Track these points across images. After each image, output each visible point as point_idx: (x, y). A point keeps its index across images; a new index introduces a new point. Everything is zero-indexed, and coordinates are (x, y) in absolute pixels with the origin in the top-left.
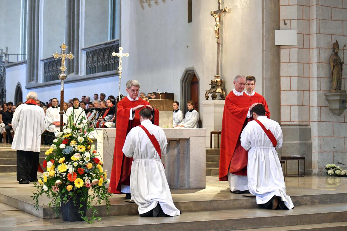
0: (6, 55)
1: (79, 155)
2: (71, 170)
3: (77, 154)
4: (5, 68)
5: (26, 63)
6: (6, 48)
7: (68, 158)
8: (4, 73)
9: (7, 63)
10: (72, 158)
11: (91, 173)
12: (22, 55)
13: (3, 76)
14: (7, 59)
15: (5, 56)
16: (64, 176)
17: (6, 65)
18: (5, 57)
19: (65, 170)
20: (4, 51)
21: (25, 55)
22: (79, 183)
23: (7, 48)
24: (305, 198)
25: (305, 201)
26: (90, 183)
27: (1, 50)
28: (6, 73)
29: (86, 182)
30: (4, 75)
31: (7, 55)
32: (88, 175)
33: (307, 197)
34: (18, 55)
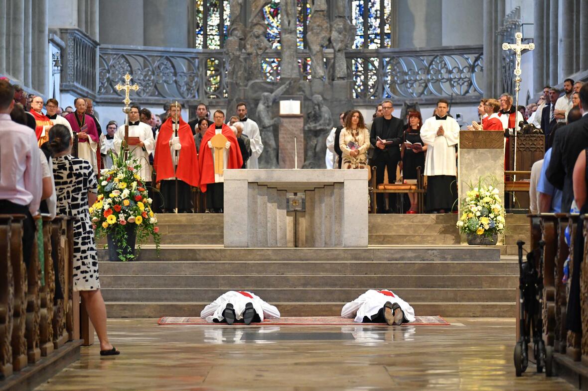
1: (117, 192)
2: (106, 207)
3: (115, 191)
7: (107, 195)
10: (111, 195)
11: (127, 210)
16: (100, 213)
19: (101, 207)
22: (112, 219)
23: (518, 10)
24: (430, 251)
25: (431, 255)
26: (123, 220)
29: (121, 219)
31: (518, 26)
32: (124, 212)
33: (434, 251)
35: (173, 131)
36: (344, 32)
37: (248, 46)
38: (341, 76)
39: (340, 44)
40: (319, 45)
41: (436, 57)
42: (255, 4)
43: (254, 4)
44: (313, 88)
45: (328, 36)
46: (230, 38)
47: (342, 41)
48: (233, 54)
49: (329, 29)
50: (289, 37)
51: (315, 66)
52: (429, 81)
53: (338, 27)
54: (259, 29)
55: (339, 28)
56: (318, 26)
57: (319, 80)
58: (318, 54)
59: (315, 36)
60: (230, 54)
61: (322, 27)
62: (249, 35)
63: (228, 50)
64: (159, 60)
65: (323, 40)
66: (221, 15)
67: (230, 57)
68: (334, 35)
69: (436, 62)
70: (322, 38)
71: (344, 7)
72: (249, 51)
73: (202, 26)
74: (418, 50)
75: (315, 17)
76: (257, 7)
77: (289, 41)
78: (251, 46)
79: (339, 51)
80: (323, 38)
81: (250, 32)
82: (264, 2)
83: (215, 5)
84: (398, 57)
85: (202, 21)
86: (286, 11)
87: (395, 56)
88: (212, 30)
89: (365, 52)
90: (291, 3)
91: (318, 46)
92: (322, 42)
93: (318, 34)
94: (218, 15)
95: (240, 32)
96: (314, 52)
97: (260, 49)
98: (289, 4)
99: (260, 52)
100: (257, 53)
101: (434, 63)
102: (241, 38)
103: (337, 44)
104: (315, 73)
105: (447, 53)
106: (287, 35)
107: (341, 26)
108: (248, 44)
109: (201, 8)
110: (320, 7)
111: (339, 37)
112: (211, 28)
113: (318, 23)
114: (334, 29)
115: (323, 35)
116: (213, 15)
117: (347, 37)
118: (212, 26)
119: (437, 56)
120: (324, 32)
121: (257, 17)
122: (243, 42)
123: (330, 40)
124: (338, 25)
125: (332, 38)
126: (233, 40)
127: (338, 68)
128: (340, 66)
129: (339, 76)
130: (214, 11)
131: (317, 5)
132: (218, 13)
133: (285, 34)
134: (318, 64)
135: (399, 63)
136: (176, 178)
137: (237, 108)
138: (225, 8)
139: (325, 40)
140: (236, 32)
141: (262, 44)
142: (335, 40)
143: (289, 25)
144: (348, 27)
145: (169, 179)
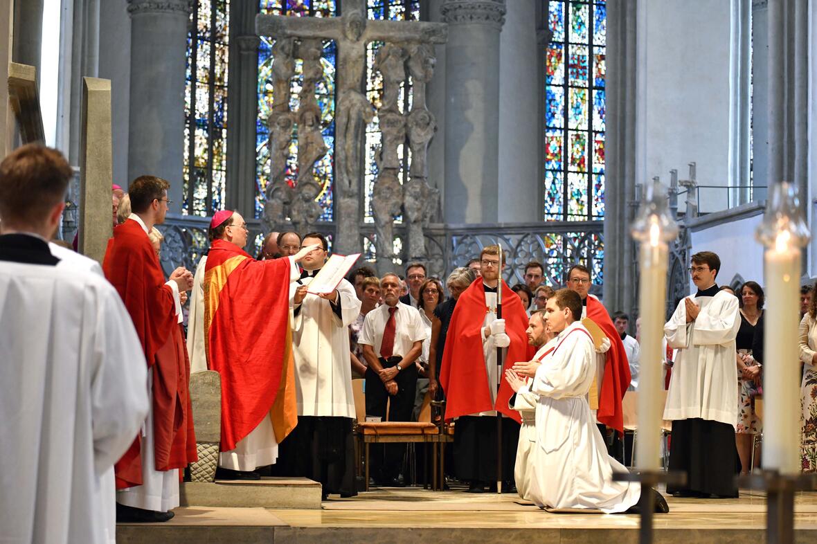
0: (690, 187)
4: (689, 230)
5: (765, 213)
6: (691, 165)
8: (685, 247)
9: (693, 216)
12: (734, 187)
13: (680, 257)
14: (694, 202)
15: (688, 191)
17: (693, 221)
18: (688, 197)
20: (684, 176)
21: (743, 187)
23: (692, 167)
27: (672, 172)
28: (690, 248)
30: (683, 253)
31: (693, 188)
35: (488, 309)
36: (421, 199)
37: (294, 213)
38: (417, 256)
39: (416, 214)
40: (388, 213)
41: (526, 236)
42: (305, 157)
43: (303, 157)
45: (400, 203)
46: (272, 201)
47: (419, 210)
48: (275, 222)
49: (402, 193)
50: (349, 203)
51: (383, 242)
52: (516, 266)
53: (413, 190)
54: (310, 190)
55: (415, 192)
56: (388, 188)
57: (388, 260)
58: (387, 225)
59: (383, 202)
60: (272, 222)
61: (392, 189)
62: (296, 198)
63: (268, 217)
64: (166, 231)
65: (394, 207)
66: (210, 187)
67: (270, 226)
68: (409, 201)
69: (526, 243)
70: (392, 204)
71: (423, 166)
72: (296, 218)
73: (187, 199)
74: (503, 226)
75: (384, 177)
76: (308, 160)
77: (349, 207)
78: (299, 212)
79: (415, 222)
80: (395, 205)
81: (298, 193)
82: (318, 155)
83: (202, 175)
84: (474, 235)
85: (187, 192)
86: (346, 167)
87: (469, 233)
88: (199, 204)
89: (430, 227)
90: (353, 156)
91: (387, 215)
92: (392, 209)
93: (387, 199)
94: (206, 187)
95: (284, 193)
96: (383, 223)
97: (311, 216)
99: (311, 221)
100: (306, 222)
101: (523, 243)
102: (285, 201)
103: (413, 213)
104: (383, 251)
105: (541, 231)
106: (346, 200)
107: (418, 190)
108: (294, 210)
109: (187, 178)
110: (390, 164)
111: (415, 204)
112: (197, 202)
113: (387, 185)
114: (408, 193)
115: (394, 201)
116: (200, 186)
117: (425, 204)
118: (199, 199)
119: (528, 234)
120: (395, 197)
121: (308, 174)
122: (287, 207)
123: (402, 207)
124: (413, 188)
125: (406, 205)
126: (276, 204)
127: (413, 246)
128: (415, 242)
129: (414, 256)
130: (201, 181)
131: (388, 160)
132: (205, 184)
133: (344, 197)
134: (387, 239)
135: (475, 242)
136: (499, 414)
137: (526, 272)
138: (214, 179)
139: (396, 207)
141: (314, 210)
142: (410, 208)
143: (350, 187)
144: (426, 191)
145: (481, 414)
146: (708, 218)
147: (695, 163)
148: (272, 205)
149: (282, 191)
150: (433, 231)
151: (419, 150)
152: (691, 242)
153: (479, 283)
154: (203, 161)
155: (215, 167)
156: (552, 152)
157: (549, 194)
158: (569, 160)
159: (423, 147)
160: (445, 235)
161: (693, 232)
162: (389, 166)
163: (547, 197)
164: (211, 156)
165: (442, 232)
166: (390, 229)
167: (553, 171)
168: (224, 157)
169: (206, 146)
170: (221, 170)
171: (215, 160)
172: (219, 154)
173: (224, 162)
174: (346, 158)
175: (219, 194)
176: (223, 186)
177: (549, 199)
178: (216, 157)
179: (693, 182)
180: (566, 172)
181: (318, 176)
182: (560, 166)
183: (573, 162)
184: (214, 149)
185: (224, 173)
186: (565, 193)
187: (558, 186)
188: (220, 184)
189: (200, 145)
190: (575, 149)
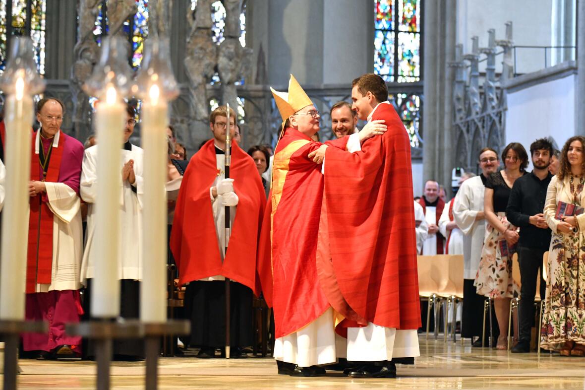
0: (507, 48)
4: (505, 91)
5: (576, 74)
6: (507, 25)
8: (501, 109)
9: (509, 77)
12: (558, 47)
13: (496, 119)
14: (510, 62)
15: (505, 52)
17: (508, 82)
18: (505, 57)
20: (501, 36)
21: (567, 47)
23: (509, 26)
27: (490, 32)
28: (506, 109)
30: (499, 115)
31: (510, 48)
34: (546, 48)
35: (219, 171)
36: (236, 59)
39: (230, 75)
40: (201, 74)
42: (115, 17)
43: (113, 16)
44: (193, 134)
45: (214, 63)
46: (80, 62)
47: (233, 71)
49: (215, 53)
51: (196, 104)
53: (228, 50)
55: (229, 53)
56: (201, 48)
57: (201, 122)
58: (200, 87)
59: (195, 63)
60: (80, 83)
61: (205, 50)
63: (76, 78)
65: (207, 68)
68: (223, 61)
70: (206, 65)
73: (5, 60)
75: (196, 37)
79: (229, 83)
80: (208, 65)
82: (128, 14)
83: (20, 34)
85: (4, 53)
90: (164, 15)
91: (201, 76)
92: (206, 70)
93: (200, 60)
95: (94, 54)
96: (196, 84)
98: (161, 18)
102: (94, 61)
103: (227, 74)
104: (196, 113)
107: (232, 50)
109: (4, 38)
110: (203, 23)
111: (229, 65)
113: (200, 45)
114: (221, 54)
115: (207, 62)
117: (240, 65)
120: (208, 58)
123: (216, 68)
124: (227, 48)
125: (220, 66)
126: (84, 64)
131: (200, 20)
134: (200, 101)
136: (226, 279)
138: (32, 39)
139: (209, 68)
140: (88, 54)
142: (225, 69)
144: (241, 52)
145: (211, 279)
146: (521, 79)
147: (511, 22)
148: (81, 66)
149: (91, 52)
150: (252, 93)
151: (233, 9)
152: (506, 104)
153: (211, 145)
154: (21, 20)
155: (33, 27)
156: (382, 11)
157: (380, 55)
158: (400, 20)
159: (238, 5)
160: (264, 97)
161: (509, 93)
162: (201, 25)
163: (376, 58)
164: (30, 14)
165: (261, 94)
166: (203, 91)
167: (384, 31)
168: (44, 16)
169: (24, 5)
170: (40, 30)
171: (33, 20)
172: (38, 13)
173: (43, 22)
174: (158, 17)
175: (38, 55)
176: (43, 46)
177: (379, 60)
178: (34, 16)
179: (509, 42)
180: (397, 31)
181: (142, 37)
182: (390, 25)
183: (404, 22)
184: (33, 8)
185: (43, 33)
186: (396, 54)
187: (388, 47)
188: (39, 44)
189: (19, 3)
190: (406, 8)
